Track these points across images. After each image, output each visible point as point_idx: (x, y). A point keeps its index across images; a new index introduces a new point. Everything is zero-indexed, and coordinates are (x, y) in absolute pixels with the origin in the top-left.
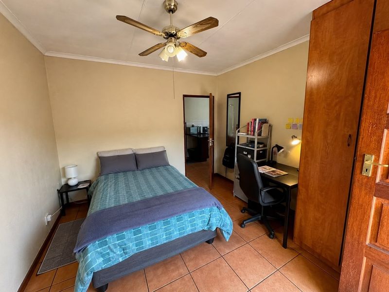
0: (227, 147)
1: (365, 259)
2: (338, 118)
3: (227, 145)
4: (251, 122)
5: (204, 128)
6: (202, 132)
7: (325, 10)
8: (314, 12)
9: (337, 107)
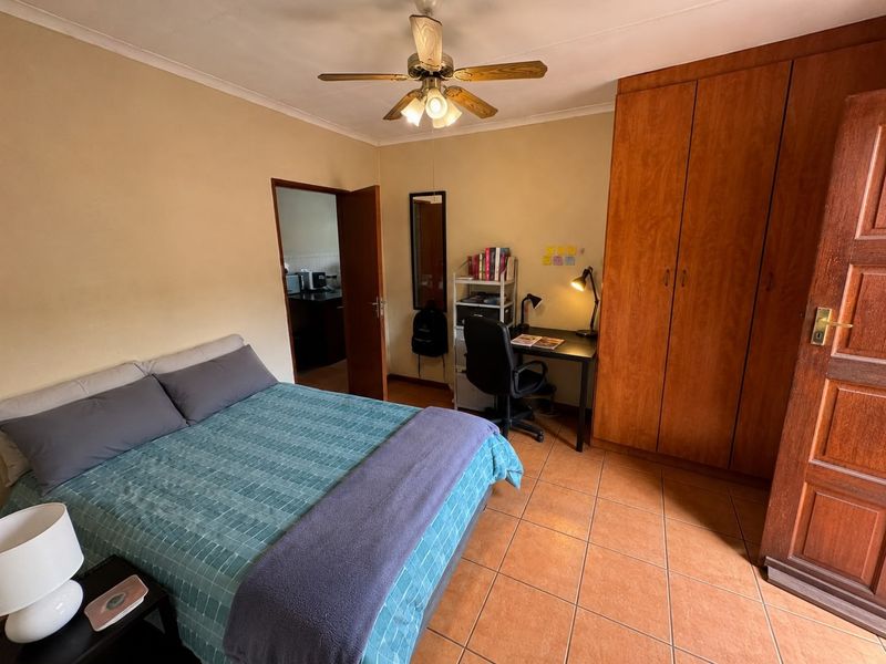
0: (417, 312)
1: (805, 484)
2: (653, 247)
3: (415, 308)
4: (484, 256)
5: (316, 276)
6: (312, 288)
7: (635, 85)
8: (620, 80)
9: (653, 232)
